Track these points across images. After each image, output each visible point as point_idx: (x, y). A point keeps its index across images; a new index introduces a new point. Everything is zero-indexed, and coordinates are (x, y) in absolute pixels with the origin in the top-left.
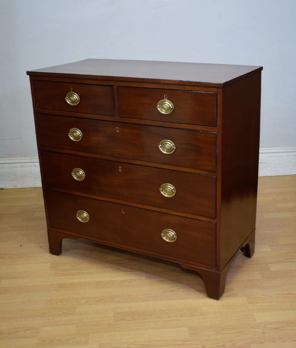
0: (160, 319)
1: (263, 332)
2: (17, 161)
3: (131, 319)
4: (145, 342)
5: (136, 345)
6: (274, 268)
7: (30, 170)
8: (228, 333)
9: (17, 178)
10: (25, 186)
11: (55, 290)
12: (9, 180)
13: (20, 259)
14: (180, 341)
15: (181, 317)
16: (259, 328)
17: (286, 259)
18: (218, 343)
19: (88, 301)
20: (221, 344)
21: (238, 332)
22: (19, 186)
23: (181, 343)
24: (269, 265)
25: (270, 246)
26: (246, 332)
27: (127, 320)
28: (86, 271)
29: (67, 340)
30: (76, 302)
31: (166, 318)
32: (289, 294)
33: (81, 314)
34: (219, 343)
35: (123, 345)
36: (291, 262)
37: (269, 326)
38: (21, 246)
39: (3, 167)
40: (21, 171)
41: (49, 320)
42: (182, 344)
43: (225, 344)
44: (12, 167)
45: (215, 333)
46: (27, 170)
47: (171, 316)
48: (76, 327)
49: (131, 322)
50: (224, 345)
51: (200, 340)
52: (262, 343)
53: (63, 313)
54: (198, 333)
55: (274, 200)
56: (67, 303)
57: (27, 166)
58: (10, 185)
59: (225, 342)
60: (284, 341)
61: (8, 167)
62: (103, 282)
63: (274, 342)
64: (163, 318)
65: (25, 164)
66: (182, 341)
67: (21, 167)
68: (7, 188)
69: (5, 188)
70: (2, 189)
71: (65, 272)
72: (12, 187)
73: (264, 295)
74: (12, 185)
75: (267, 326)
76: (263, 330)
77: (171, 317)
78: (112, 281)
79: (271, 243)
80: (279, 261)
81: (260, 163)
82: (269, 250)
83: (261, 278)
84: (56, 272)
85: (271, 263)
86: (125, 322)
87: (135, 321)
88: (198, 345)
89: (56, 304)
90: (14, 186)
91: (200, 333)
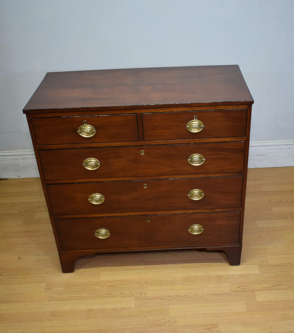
6: (261, 297)
9: (20, 169)
10: (28, 176)
11: (48, 319)
12: (13, 171)
13: (17, 276)
22: (23, 176)
24: (256, 293)
25: (259, 267)
28: (79, 295)
36: (278, 289)
38: (20, 259)
39: (5, 159)
40: (23, 162)
44: (14, 159)
46: (29, 162)
57: (29, 159)
58: (14, 176)
61: (10, 159)
62: (94, 310)
65: (27, 157)
67: (22, 159)
68: (11, 178)
69: (9, 178)
70: (6, 179)
71: (59, 296)
72: (16, 177)
78: (102, 309)
79: (261, 263)
80: (266, 288)
81: (260, 155)
82: (258, 272)
83: (246, 311)
84: (50, 295)
85: (258, 290)
90: (18, 176)
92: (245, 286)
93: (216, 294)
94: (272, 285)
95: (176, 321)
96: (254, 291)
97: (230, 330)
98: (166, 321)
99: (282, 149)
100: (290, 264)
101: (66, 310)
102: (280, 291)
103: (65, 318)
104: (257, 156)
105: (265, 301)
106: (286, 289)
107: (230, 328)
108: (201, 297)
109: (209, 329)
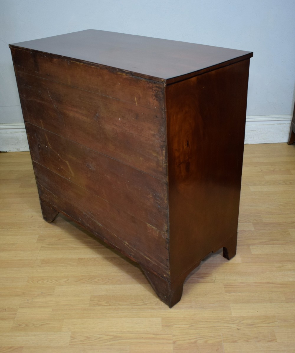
0: (135, 305)
1: (237, 329)
3: (106, 304)
4: (117, 333)
5: (108, 335)
6: (255, 251)
8: (201, 328)
9: (20, 142)
11: (38, 266)
12: (13, 145)
13: (11, 229)
14: (151, 334)
15: (156, 305)
16: (234, 324)
17: (269, 241)
18: (189, 340)
19: (67, 281)
20: (193, 341)
21: (212, 327)
22: (22, 150)
23: (152, 336)
24: (251, 247)
25: (253, 224)
26: (220, 327)
27: (102, 306)
28: (71, 246)
29: (42, 325)
30: (56, 281)
31: (141, 305)
32: (269, 283)
33: (59, 296)
34: (191, 339)
35: (95, 335)
36: (274, 244)
37: (245, 321)
39: (6, 132)
40: (23, 136)
41: (28, 300)
42: (153, 338)
43: (197, 341)
44: (14, 132)
45: (188, 326)
47: (147, 302)
48: (53, 310)
49: (106, 307)
50: (195, 342)
51: (171, 334)
52: (235, 342)
53: (42, 293)
54: (171, 325)
55: (262, 170)
56: (47, 281)
58: (13, 149)
59: (197, 338)
60: (259, 341)
61: (11, 132)
62: (84, 259)
63: (247, 341)
64: (138, 305)
66: (153, 334)
67: (22, 132)
68: (11, 151)
69: (9, 151)
70: (6, 152)
71: (50, 246)
72: (15, 150)
73: (242, 283)
75: (242, 321)
76: (238, 326)
77: (146, 304)
78: (94, 258)
79: (255, 221)
80: (261, 242)
81: (251, 131)
82: (253, 229)
83: (241, 262)
84: (42, 246)
85: (253, 244)
86: (100, 307)
87: (110, 307)
88: (170, 340)
89: (37, 282)
90: (17, 150)
91: (173, 325)
94: (267, 240)
97: (225, 279)
99: (273, 124)
100: (285, 222)
101: (57, 258)
102: (276, 245)
103: (56, 265)
104: (248, 132)
105: (261, 254)
106: (282, 244)
107: (224, 277)
109: (203, 277)
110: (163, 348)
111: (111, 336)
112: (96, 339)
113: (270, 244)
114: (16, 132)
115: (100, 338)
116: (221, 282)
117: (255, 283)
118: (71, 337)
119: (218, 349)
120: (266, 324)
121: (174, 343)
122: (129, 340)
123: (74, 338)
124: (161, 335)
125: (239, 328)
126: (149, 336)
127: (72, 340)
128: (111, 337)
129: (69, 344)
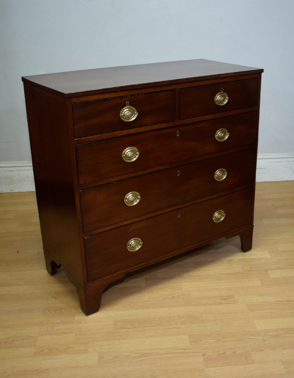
0: (160, 326)
1: (263, 340)
2: (14, 165)
3: (131, 327)
4: (146, 351)
5: (136, 353)
6: (273, 275)
7: (27, 174)
8: (228, 341)
9: (14, 182)
10: (22, 190)
11: (53, 297)
12: (6, 184)
13: (17, 266)
14: (180, 349)
15: (182, 324)
16: (259, 336)
18: (218, 351)
20: (222, 352)
21: (239, 340)
22: (16, 190)
23: (181, 351)
24: (269, 272)
25: (269, 252)
26: (247, 340)
27: (127, 328)
29: (66, 349)
30: (75, 309)
31: (167, 326)
32: (289, 301)
33: (81, 322)
34: (220, 351)
35: (123, 354)
36: (290, 268)
37: (269, 334)
38: (18, 252)
41: (47, 328)
42: (183, 353)
43: (226, 352)
44: (8, 170)
45: (215, 340)
47: (172, 323)
48: (75, 335)
49: (131, 330)
50: (224, 353)
51: (200, 348)
52: (263, 350)
53: (61, 321)
56: (66, 311)
57: (24, 170)
58: (6, 189)
59: (226, 350)
60: (284, 349)
63: (274, 349)
64: (163, 326)
65: (22, 168)
66: (182, 349)
67: (17, 170)
68: (4, 192)
69: (1, 192)
72: (9, 191)
73: (264, 302)
74: (8, 189)
75: (267, 333)
76: (263, 337)
77: (171, 325)
79: (270, 250)
80: (278, 267)
81: (260, 168)
82: (269, 256)
83: (261, 285)
85: (271, 270)
86: (125, 330)
87: (135, 329)
88: (199, 353)
89: (55, 312)
90: (10, 190)
91: (200, 340)
92: (257, 267)
93: (228, 273)
94: (284, 265)
95: (190, 295)
96: (267, 270)
97: (247, 300)
98: (180, 295)
99: (281, 162)
104: (257, 169)
105: (279, 277)
107: (246, 298)
108: (214, 276)
109: (225, 299)
110: (193, 360)
111: (139, 353)
112: (124, 357)
113: (287, 269)
114: (11, 171)
115: (128, 356)
116: (243, 303)
117: (276, 301)
118: (99, 357)
119: (247, 357)
120: (290, 334)
121: (204, 355)
122: (158, 356)
123: (102, 358)
124: (190, 349)
125: (264, 339)
126: (178, 351)
127: (99, 359)
128: (141, 354)
129: (98, 363)
